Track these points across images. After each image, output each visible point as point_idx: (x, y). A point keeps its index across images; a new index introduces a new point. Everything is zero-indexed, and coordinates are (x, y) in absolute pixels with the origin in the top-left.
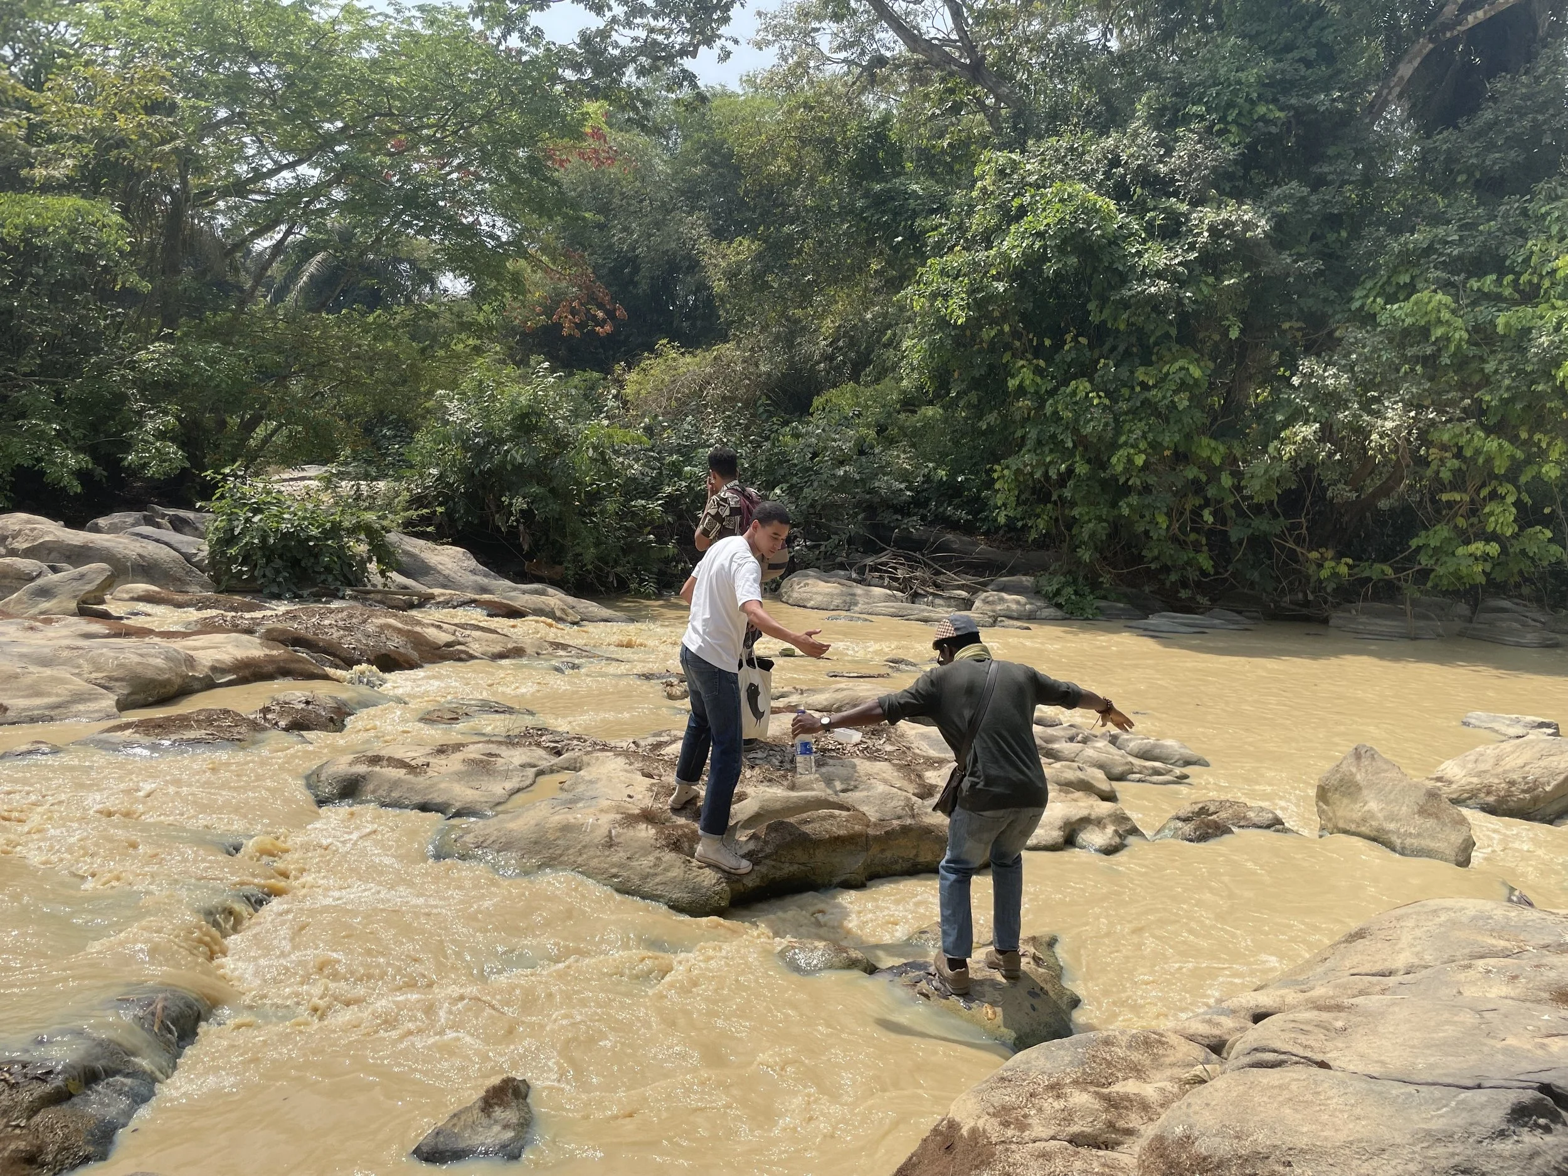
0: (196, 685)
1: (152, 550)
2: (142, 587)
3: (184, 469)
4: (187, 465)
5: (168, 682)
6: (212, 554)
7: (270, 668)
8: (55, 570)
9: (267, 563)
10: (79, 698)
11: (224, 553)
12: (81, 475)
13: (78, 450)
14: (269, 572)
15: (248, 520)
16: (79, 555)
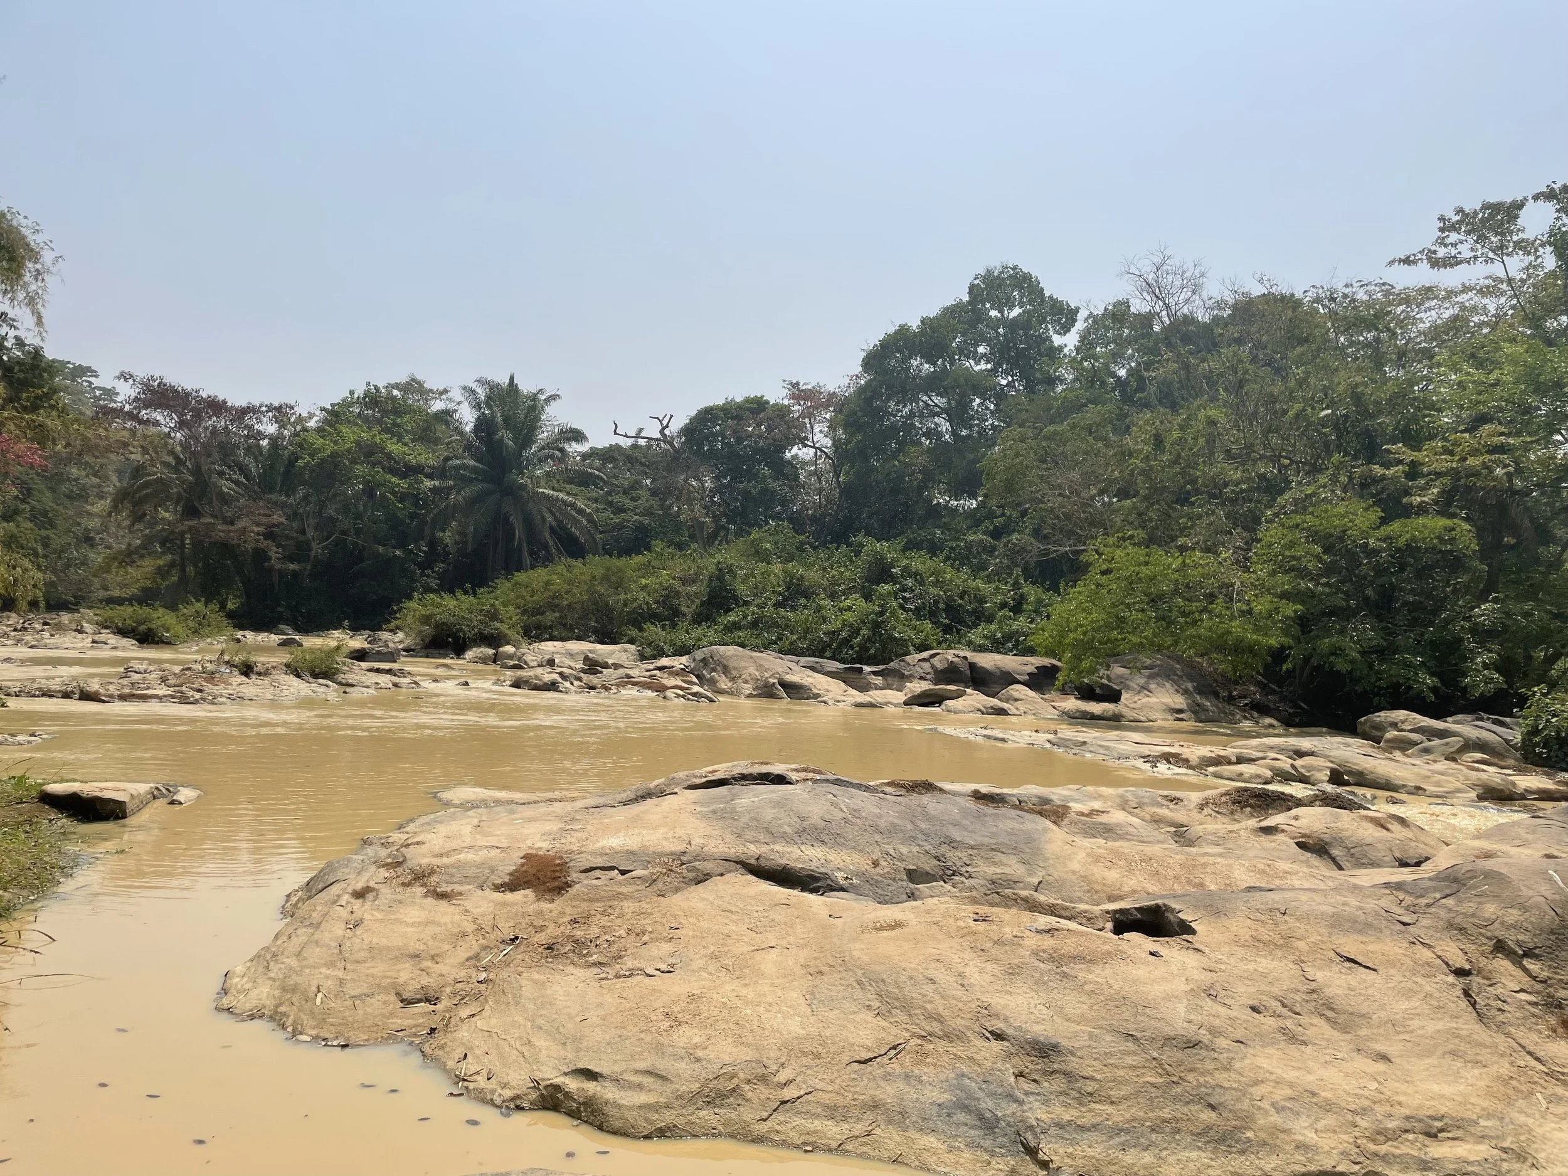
0: (1516, 796)
1: (1485, 735)
2: (1479, 756)
3: (1501, 689)
4: (1505, 686)
5: (1502, 791)
6: (1523, 741)
7: (1558, 795)
8: (1430, 740)
9: (1559, 749)
10: (1459, 791)
11: (1531, 740)
12: (1434, 690)
13: (1432, 675)
14: (1560, 754)
15: (1548, 721)
16: (1443, 734)
